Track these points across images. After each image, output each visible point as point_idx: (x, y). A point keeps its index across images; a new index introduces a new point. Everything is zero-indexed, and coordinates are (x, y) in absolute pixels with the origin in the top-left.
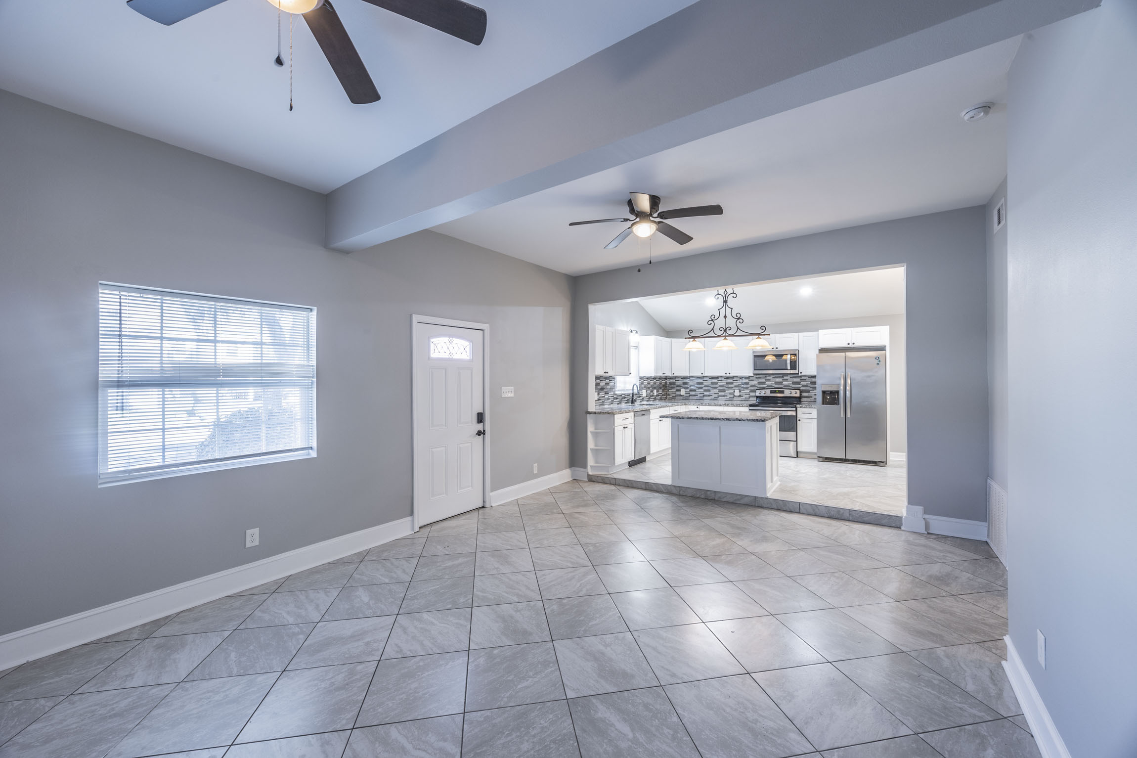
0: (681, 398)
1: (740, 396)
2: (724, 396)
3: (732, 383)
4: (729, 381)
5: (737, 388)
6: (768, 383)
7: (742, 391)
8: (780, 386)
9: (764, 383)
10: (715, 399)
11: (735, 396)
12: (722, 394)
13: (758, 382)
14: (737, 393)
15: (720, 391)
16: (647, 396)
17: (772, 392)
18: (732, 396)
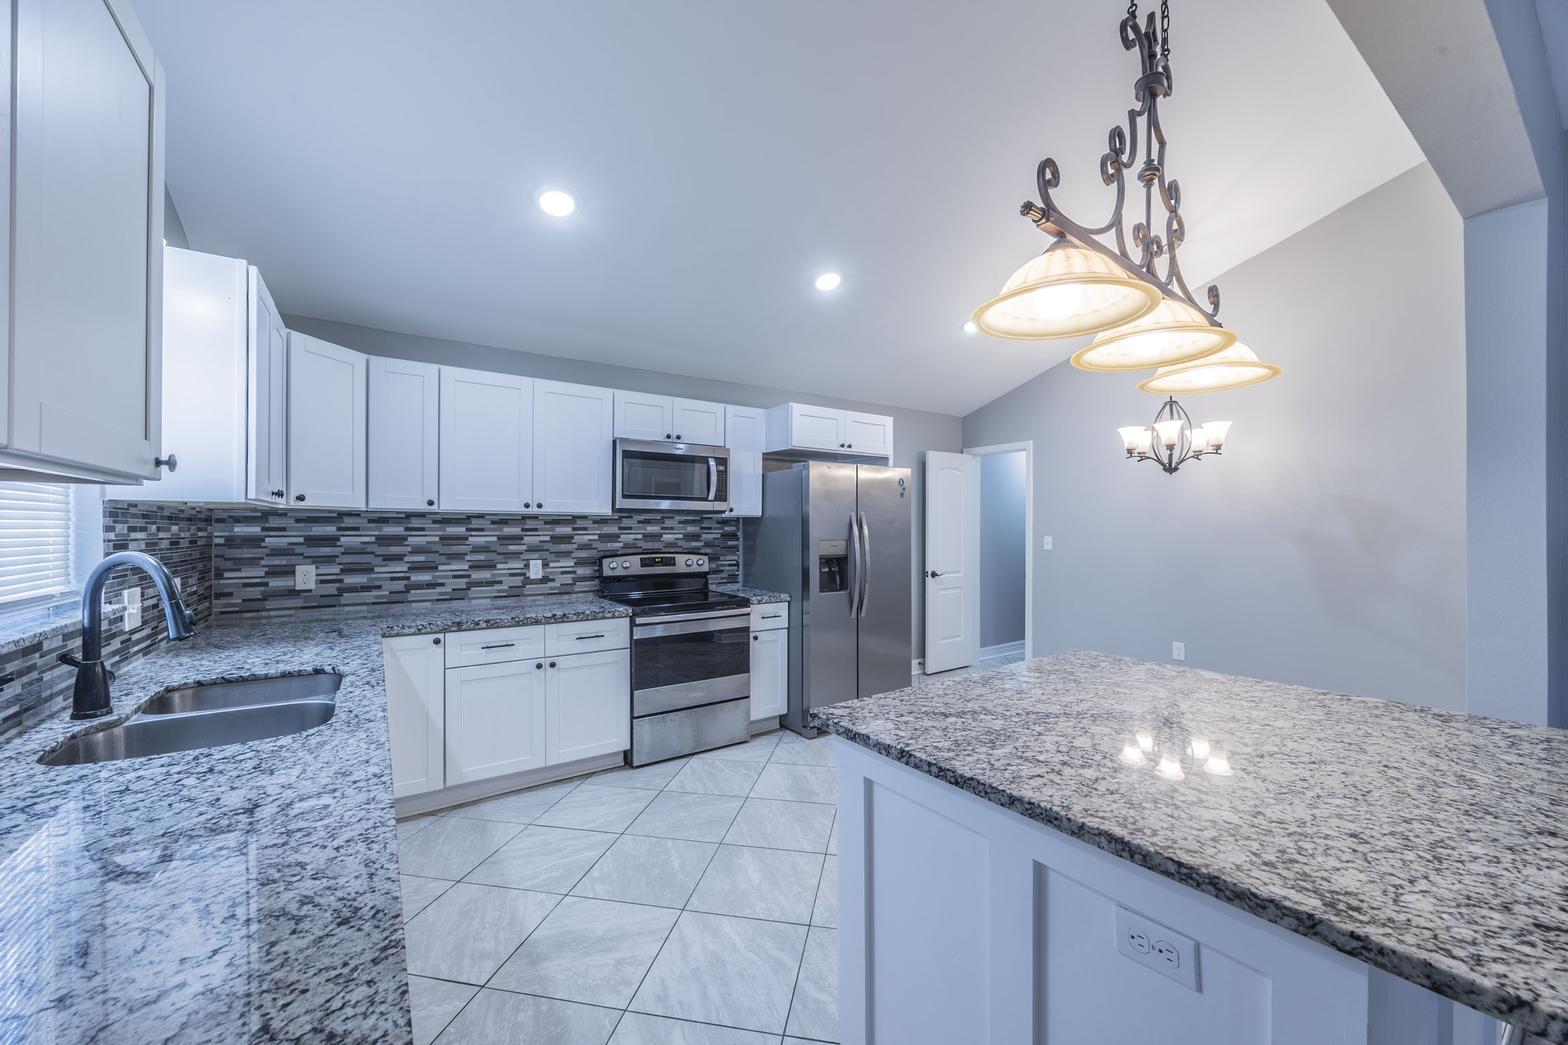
0: (298, 602)
1: (545, 580)
2: (490, 583)
3: (521, 538)
4: (508, 530)
5: (536, 555)
6: (627, 538)
7: (551, 565)
8: (657, 545)
9: (614, 537)
10: (459, 594)
11: (527, 581)
12: (485, 575)
13: (600, 536)
14: (536, 570)
15: (475, 566)
16: (144, 623)
17: (644, 563)
18: (518, 581)
